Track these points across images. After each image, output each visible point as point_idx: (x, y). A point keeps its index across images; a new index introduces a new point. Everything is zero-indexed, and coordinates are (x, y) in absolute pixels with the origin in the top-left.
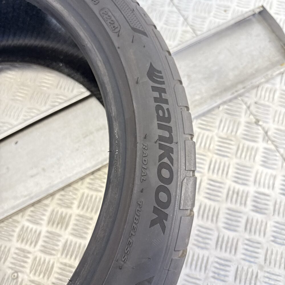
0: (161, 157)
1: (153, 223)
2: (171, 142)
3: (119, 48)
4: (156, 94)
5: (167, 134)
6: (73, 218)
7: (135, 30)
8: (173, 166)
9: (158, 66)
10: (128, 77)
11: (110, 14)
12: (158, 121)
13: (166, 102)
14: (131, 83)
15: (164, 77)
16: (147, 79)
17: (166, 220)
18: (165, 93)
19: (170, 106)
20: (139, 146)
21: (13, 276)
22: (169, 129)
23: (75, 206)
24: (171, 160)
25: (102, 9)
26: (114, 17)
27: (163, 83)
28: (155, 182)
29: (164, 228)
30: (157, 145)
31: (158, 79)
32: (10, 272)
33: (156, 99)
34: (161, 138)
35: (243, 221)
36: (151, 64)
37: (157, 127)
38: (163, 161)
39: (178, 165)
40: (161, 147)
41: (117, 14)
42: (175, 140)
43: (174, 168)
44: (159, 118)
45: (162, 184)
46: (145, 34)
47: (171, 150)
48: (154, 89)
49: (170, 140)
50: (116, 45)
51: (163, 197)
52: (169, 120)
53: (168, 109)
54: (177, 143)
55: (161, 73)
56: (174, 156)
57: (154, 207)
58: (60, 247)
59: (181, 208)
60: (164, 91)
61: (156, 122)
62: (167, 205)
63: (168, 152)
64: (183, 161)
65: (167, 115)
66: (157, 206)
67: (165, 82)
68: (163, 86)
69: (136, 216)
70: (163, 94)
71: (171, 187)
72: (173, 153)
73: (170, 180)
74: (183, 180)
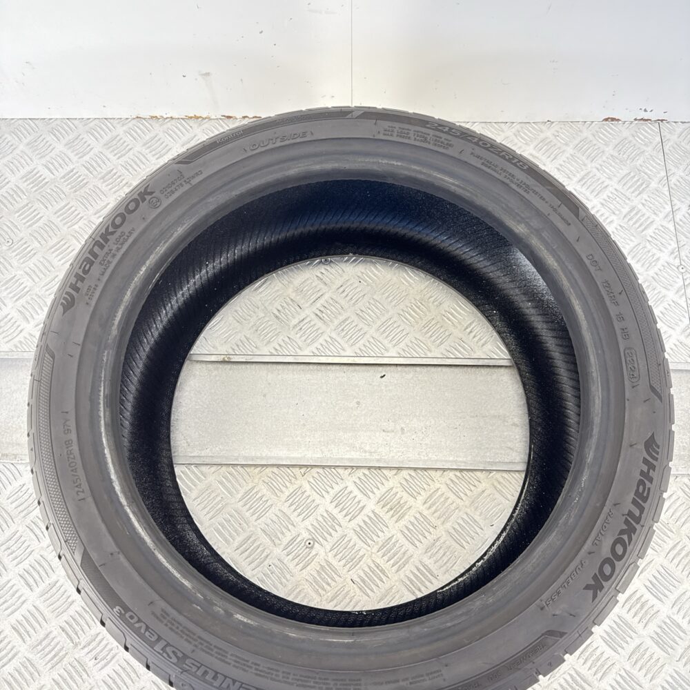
0: (622, 532)
1: (587, 587)
2: (638, 523)
3: (628, 400)
4: (645, 468)
5: (637, 513)
6: (412, 512)
7: (653, 389)
8: (629, 544)
9: (659, 440)
10: (625, 436)
11: (635, 359)
12: (635, 495)
13: (651, 480)
14: (625, 444)
15: (660, 453)
16: (641, 447)
17: (600, 591)
18: (654, 471)
19: (652, 487)
20: (606, 510)
21: (307, 543)
22: (642, 509)
23: (420, 499)
24: (630, 539)
25: (629, 348)
26: (638, 364)
27: (656, 459)
28: (606, 551)
29: (595, 596)
30: (624, 518)
31: (653, 453)
32: (305, 535)
33: (642, 473)
34: (630, 514)
35: (633, 645)
36: (653, 434)
37: (631, 501)
38: (622, 536)
39: (634, 547)
40: (627, 522)
41: (642, 363)
42: (641, 523)
43: (629, 549)
44: (637, 493)
45: (612, 557)
46: (660, 398)
47: (634, 530)
48: (645, 461)
49: (638, 520)
50: (627, 395)
51: (607, 569)
52: (645, 499)
53: (649, 489)
54: (643, 526)
55: (659, 448)
56: (634, 537)
57: (595, 574)
58: (380, 541)
59: (617, 588)
60: (654, 468)
61: (632, 495)
62: (607, 578)
63: (630, 531)
64: (640, 546)
65: (645, 495)
66: (598, 574)
67: (659, 460)
68: (654, 462)
69: (574, 572)
70: (651, 471)
71: (618, 564)
72: (634, 534)
73: (620, 558)
74: (631, 564)
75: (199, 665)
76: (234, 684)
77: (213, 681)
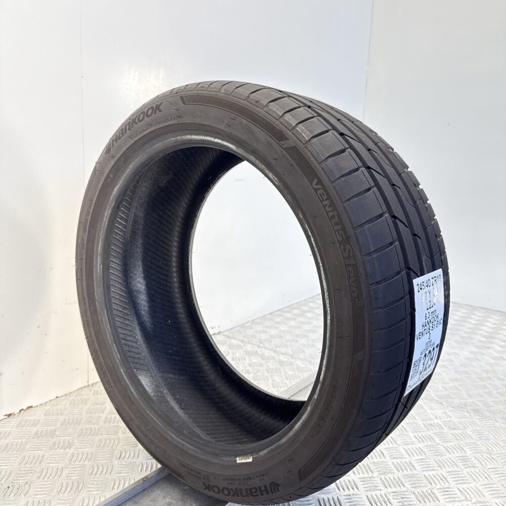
75: (336, 232)
76: (326, 205)
77: (336, 216)
